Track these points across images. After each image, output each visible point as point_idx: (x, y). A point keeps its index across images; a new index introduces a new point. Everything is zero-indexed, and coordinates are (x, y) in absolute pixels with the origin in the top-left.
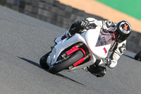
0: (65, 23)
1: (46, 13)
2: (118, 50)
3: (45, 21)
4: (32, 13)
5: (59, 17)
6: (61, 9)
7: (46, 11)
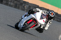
0: (20, 7)
1: (12, 4)
2: (48, 23)
3: (12, 7)
4: (6, 4)
5: (18, 5)
6: (18, 2)
7: (12, 3)
